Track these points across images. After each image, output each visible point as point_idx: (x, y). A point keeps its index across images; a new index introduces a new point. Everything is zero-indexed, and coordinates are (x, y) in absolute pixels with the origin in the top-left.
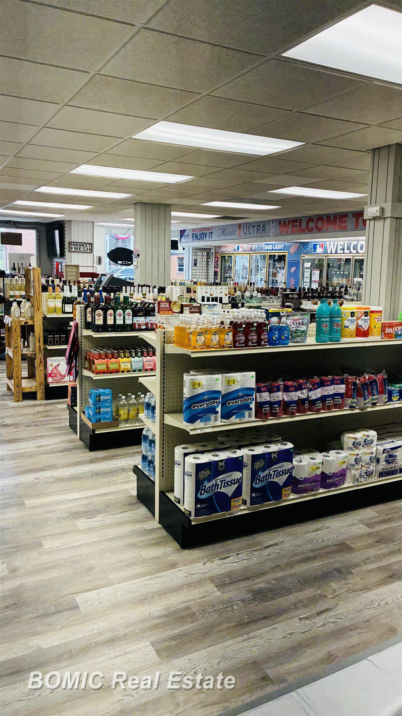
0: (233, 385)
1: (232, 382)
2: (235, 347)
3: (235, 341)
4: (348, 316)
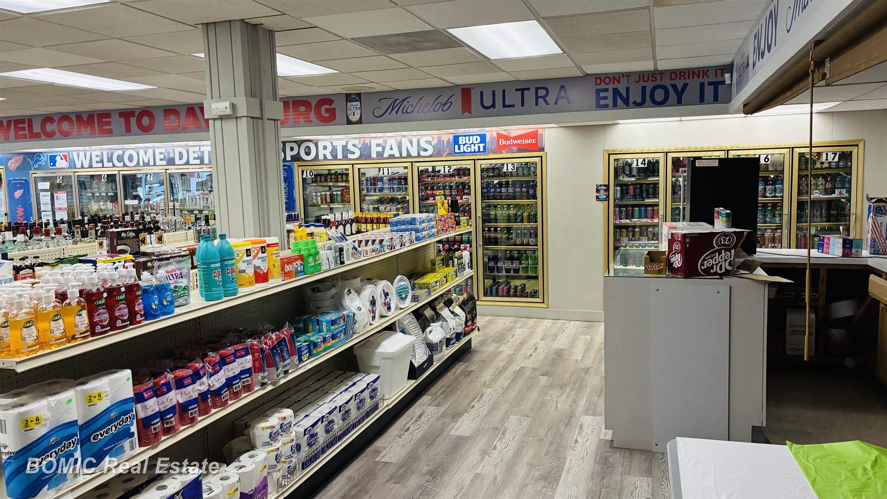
0: (98, 402)
1: (97, 398)
2: (93, 334)
3: (92, 325)
4: (243, 256)
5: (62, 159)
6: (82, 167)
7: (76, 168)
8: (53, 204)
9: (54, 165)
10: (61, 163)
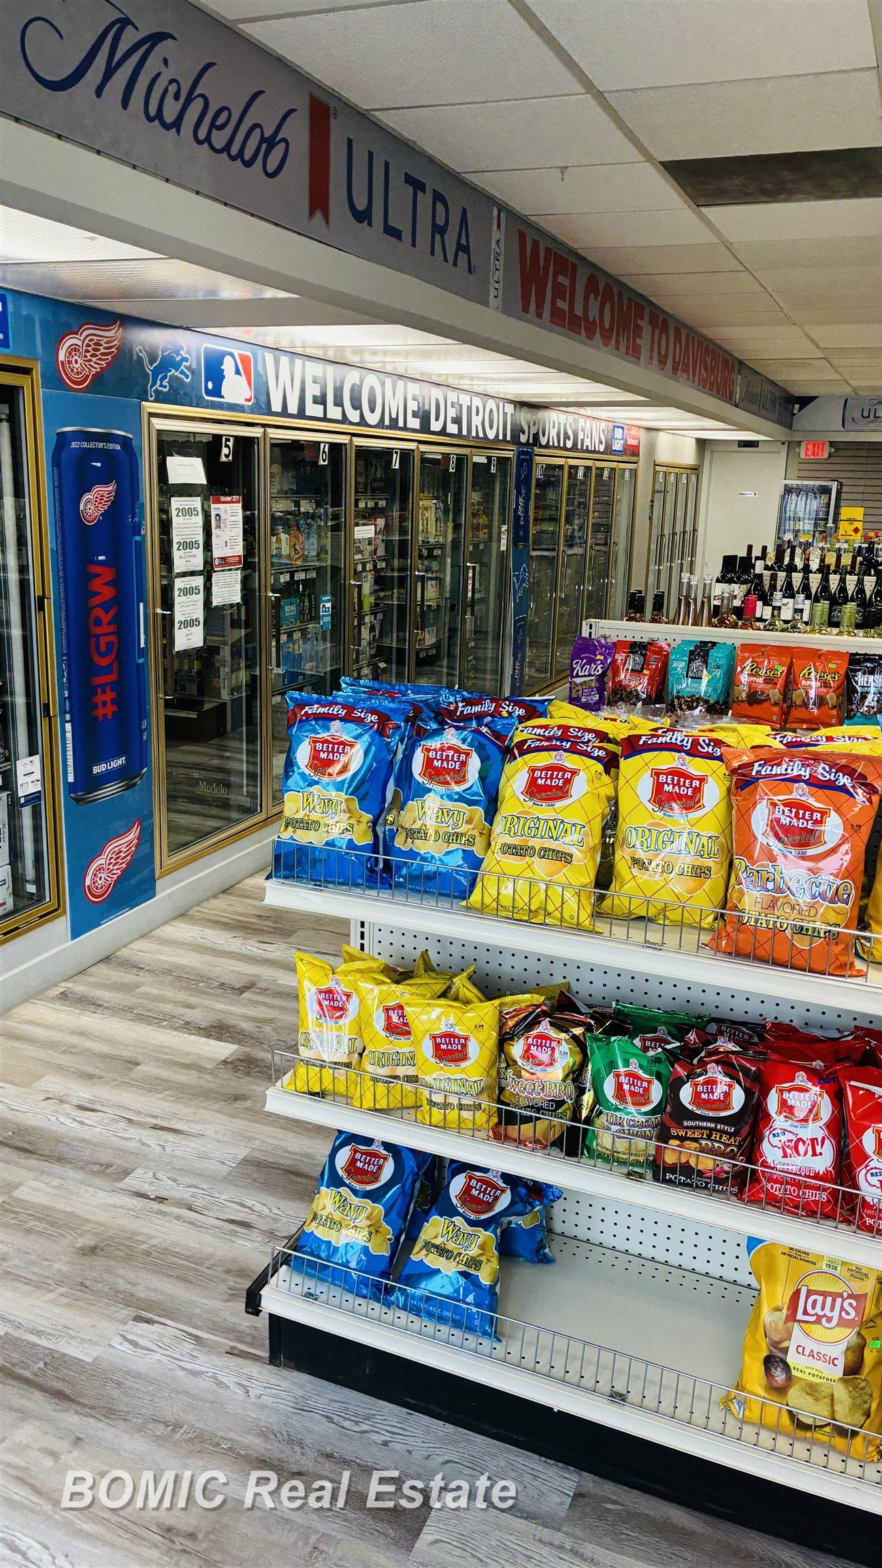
5: (238, 372)
6: (284, 413)
7: (270, 413)
8: (208, 546)
9: (217, 392)
10: (236, 389)
